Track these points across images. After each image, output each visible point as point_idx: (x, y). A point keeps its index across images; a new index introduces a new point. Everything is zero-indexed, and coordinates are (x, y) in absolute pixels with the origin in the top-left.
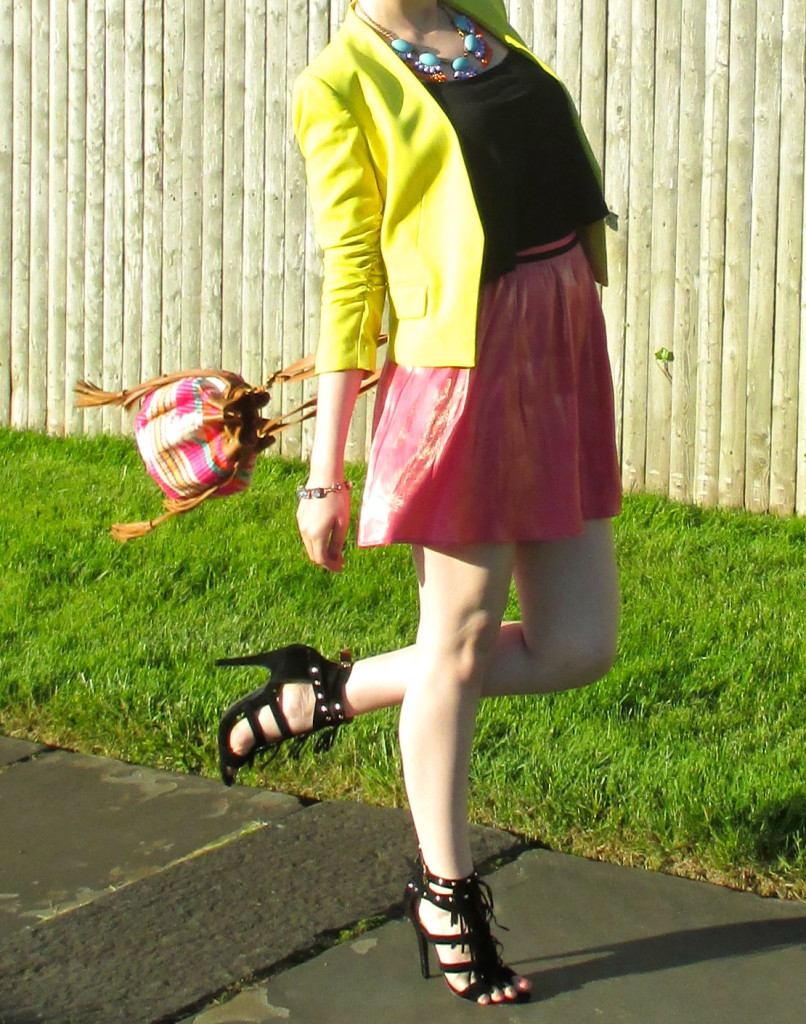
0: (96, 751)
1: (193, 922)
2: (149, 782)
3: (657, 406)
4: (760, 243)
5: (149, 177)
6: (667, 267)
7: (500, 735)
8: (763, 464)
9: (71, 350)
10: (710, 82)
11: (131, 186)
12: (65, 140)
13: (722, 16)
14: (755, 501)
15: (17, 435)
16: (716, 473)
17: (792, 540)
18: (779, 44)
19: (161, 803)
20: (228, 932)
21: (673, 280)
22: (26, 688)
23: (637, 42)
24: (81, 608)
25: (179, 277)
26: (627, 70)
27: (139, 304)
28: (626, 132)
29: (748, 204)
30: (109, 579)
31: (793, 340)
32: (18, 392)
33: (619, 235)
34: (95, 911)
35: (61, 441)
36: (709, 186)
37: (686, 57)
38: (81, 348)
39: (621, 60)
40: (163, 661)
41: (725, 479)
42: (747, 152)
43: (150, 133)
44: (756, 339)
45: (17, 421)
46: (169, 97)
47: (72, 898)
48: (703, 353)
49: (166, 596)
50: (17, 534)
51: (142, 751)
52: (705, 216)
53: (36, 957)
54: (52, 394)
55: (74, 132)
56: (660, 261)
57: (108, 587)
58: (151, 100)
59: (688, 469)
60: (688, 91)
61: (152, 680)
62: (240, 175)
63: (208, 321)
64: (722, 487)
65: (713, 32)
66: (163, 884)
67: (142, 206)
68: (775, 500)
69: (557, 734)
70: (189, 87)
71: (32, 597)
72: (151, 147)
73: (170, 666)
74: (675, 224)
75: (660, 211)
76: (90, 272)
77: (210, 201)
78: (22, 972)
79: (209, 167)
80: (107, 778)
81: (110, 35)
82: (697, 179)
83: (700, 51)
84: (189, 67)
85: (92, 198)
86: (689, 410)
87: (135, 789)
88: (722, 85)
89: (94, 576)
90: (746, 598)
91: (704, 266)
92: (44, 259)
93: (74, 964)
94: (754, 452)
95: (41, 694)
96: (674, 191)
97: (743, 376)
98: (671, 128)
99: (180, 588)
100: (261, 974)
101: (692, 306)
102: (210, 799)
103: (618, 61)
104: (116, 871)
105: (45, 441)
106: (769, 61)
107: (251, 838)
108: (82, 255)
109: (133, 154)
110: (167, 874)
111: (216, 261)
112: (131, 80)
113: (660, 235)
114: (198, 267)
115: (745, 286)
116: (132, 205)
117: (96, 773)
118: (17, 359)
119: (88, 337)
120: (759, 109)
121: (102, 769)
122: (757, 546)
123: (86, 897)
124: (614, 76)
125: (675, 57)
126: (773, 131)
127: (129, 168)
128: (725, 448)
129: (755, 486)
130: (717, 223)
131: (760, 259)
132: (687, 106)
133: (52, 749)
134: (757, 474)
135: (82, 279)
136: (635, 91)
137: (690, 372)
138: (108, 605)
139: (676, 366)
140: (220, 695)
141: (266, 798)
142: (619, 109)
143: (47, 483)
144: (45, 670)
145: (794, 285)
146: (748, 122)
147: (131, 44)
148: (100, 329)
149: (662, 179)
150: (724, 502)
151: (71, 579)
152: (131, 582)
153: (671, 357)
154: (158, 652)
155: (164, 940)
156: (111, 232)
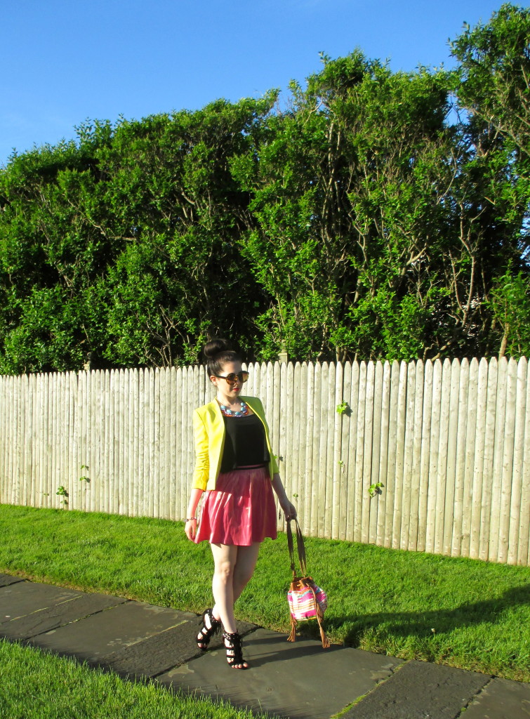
0: (142, 601)
1: (168, 647)
2: (156, 610)
4: (322, 465)
5: (156, 447)
6: (296, 471)
7: (251, 598)
8: (323, 525)
9: (135, 493)
10: (308, 421)
11: (151, 450)
12: (133, 437)
13: (312, 403)
14: (320, 535)
15: (121, 516)
16: (310, 528)
17: (331, 546)
18: (327, 411)
19: (160, 615)
20: (178, 649)
21: (298, 475)
22: (123, 584)
23: (288, 410)
24: (138, 563)
25: (164, 474)
27: (153, 481)
28: (285, 435)
29: (318, 455)
30: (145, 555)
31: (331, 491)
32: (121, 505)
33: (283, 462)
34: (142, 644)
35: (132, 518)
36: (308, 449)
37: (302, 414)
38: (138, 493)
39: (284, 415)
40: (160, 577)
41: (312, 529)
42: (318, 440)
43: (156, 435)
44: (321, 491)
45: (121, 513)
46: (161, 425)
47: (135, 640)
48: (306, 495)
49: (161, 560)
50: (121, 543)
51: (154, 601)
52: (307, 458)
53: (126, 656)
54: (130, 506)
55: (136, 435)
56: (294, 470)
57: (145, 557)
58: (156, 426)
60: (302, 423)
61: (157, 582)
62: (181, 446)
63: (172, 486)
64: (311, 531)
65: (309, 407)
66: (160, 637)
67: (154, 455)
68: (326, 535)
69: (266, 597)
70: (167, 422)
71: (125, 560)
72: (156, 439)
73: (162, 579)
74: (299, 460)
75: (295, 456)
76: (140, 473)
77: (172, 454)
78: (122, 659)
79: (172, 445)
80: (145, 608)
81: (146, 409)
82: (305, 447)
83: (305, 413)
84: (167, 417)
85: (141, 453)
86: (302, 510)
87: (152, 611)
88: (312, 422)
89: (142, 554)
90: (318, 561)
91: (306, 471)
93: (136, 658)
94: (320, 522)
95: (127, 586)
96: (298, 451)
97: (317, 501)
98: (297, 434)
99: (164, 558)
100: (186, 661)
101: (303, 482)
102: (173, 614)
103: (283, 415)
104: (147, 633)
105: (128, 518)
106: (324, 415)
107: (184, 625)
108: (138, 468)
109: (151, 441)
110: (161, 634)
111: (174, 469)
112: (151, 421)
113: (295, 463)
114: (169, 471)
115: (318, 477)
116: (151, 455)
117: (141, 607)
118: (120, 496)
119: (140, 490)
120: (322, 428)
121: (144, 606)
122: (321, 547)
123: (139, 640)
124: (282, 420)
125: (298, 414)
126: (325, 434)
127: (150, 445)
128: (312, 521)
129: (321, 531)
130: (310, 460)
131: (322, 469)
132: (302, 428)
133: (130, 600)
134: (321, 528)
135: (138, 474)
136: (288, 424)
137: (303, 500)
138: (145, 562)
139: (299, 498)
140: (175, 586)
141: (187, 614)
143: (128, 529)
144: (128, 579)
145: (331, 476)
146: (319, 432)
147: (151, 411)
148: (143, 488)
149: (295, 447)
150: (312, 535)
151: (135, 555)
152: (151, 556)
153: (297, 496)
154: (158, 575)
155: (161, 652)
156: (146, 462)
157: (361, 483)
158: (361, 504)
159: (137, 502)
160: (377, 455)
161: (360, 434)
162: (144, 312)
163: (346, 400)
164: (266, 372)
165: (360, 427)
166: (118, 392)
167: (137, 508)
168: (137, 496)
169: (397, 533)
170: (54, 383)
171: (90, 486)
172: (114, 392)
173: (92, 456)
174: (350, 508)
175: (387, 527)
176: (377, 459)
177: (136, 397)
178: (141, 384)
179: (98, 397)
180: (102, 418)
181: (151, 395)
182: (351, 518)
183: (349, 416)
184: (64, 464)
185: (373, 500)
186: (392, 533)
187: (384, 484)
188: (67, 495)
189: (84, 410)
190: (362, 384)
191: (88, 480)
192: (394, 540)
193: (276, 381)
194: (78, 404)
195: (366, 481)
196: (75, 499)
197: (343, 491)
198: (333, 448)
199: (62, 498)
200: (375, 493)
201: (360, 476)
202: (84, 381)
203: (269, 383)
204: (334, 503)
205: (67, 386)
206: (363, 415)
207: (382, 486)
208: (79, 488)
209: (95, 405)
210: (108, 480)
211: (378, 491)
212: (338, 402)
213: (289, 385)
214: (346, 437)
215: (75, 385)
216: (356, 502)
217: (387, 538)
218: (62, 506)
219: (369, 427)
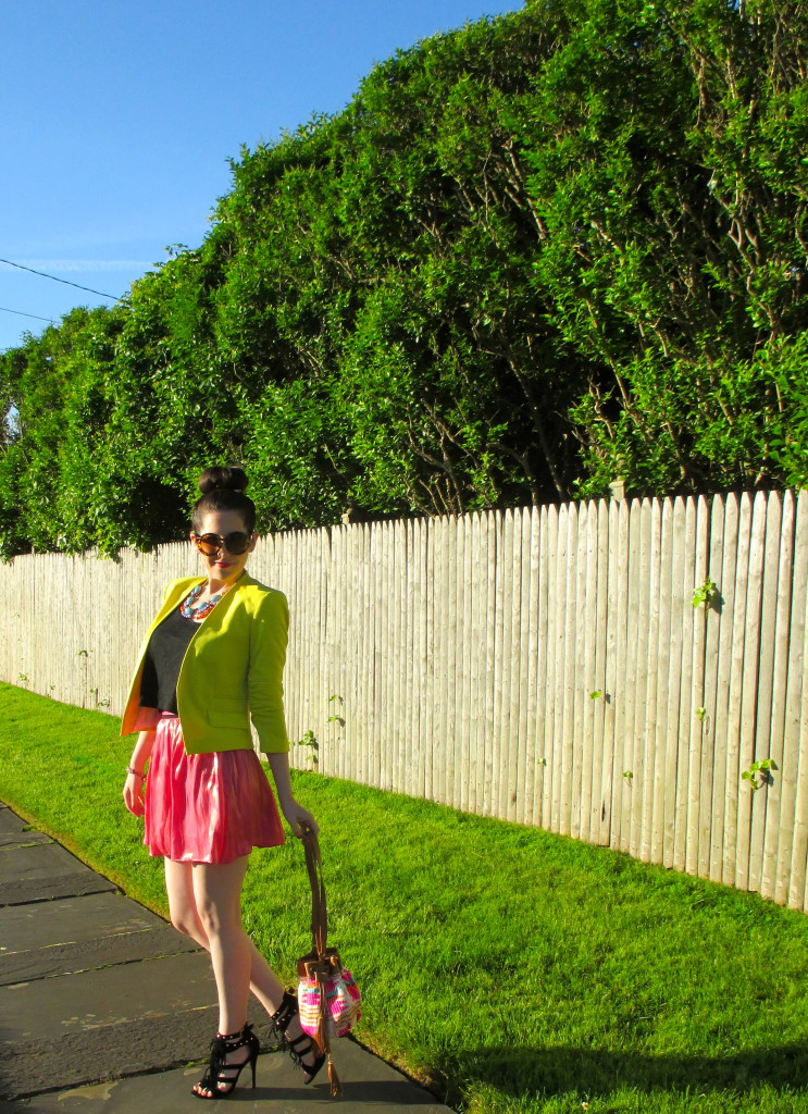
3: (626, 802)
4: (672, 715)
5: (429, 667)
6: (631, 725)
8: (671, 840)
9: (401, 751)
10: (652, 620)
11: (422, 670)
12: (399, 647)
13: (657, 584)
14: (668, 860)
16: (650, 844)
18: (681, 601)
21: (634, 733)
25: (439, 718)
26: (615, 614)
27: (425, 730)
28: (614, 649)
29: (666, 693)
32: (382, 770)
33: (611, 706)
36: (650, 679)
37: (641, 607)
39: (614, 609)
41: (654, 847)
42: (667, 661)
43: (429, 644)
44: (669, 769)
46: (436, 626)
48: (645, 775)
52: (647, 698)
54: (394, 773)
55: (403, 645)
56: (628, 724)
59: (638, 841)
60: (642, 626)
62: (462, 667)
63: (449, 740)
64: (653, 852)
65: (653, 593)
67: (426, 681)
70: (443, 622)
72: (429, 652)
74: (634, 702)
75: (628, 696)
76: (408, 712)
77: (450, 680)
79: (450, 662)
82: (645, 677)
83: (647, 604)
85: (409, 677)
86: (639, 807)
88: (656, 623)
91: (647, 726)
92: (392, 705)
94: (667, 833)
96: (635, 683)
97: (663, 789)
98: (633, 648)
101: (641, 749)
103: (612, 610)
106: (677, 610)
108: (405, 705)
109: (423, 655)
111: (453, 710)
112: (423, 617)
113: (628, 707)
114: (446, 714)
115: (664, 739)
116: (422, 680)
118: (382, 754)
120: (673, 638)
124: (610, 618)
126: (678, 650)
127: (421, 662)
128: (653, 830)
129: (668, 853)
131: (672, 724)
132: (641, 636)
135: (405, 716)
136: (619, 626)
137: (640, 785)
139: (634, 780)
142: (612, 637)
145: (686, 739)
146: (667, 645)
147: (422, 599)
148: (411, 742)
149: (630, 676)
150: (653, 859)
153: (631, 776)
156: (416, 694)
157: (735, 757)
158: (735, 804)
159: (404, 767)
160: (767, 698)
161: (737, 653)
162: (400, 415)
163: (714, 578)
164: (586, 522)
165: (737, 636)
166: (381, 563)
167: (403, 778)
168: (404, 756)
169: (798, 875)
170: (304, 548)
171: (344, 732)
172: (374, 564)
173: (348, 678)
174: (716, 812)
175: (780, 858)
176: (767, 708)
177: (402, 573)
178: (410, 548)
179: (355, 574)
180: (359, 611)
181: (423, 569)
182: (719, 831)
183: (719, 611)
184: (313, 693)
185: (758, 794)
186: (789, 871)
187: (778, 764)
188: (316, 746)
189: (338, 595)
190: (743, 542)
191: (342, 723)
192: (793, 889)
193: (602, 539)
194: (331, 587)
195: (745, 754)
196: (326, 753)
197: (706, 771)
198: (690, 679)
199: (310, 751)
200: (760, 782)
201: (735, 743)
202: (338, 543)
203: (591, 544)
204: (691, 797)
205: (319, 555)
206: (742, 610)
207: (775, 767)
208: (331, 737)
209: (351, 588)
210: (366, 724)
211: (767, 779)
212: (700, 582)
213: (622, 546)
214: (712, 656)
215: (328, 551)
216: (727, 799)
217: (779, 883)
218: (309, 765)
219: (752, 637)
